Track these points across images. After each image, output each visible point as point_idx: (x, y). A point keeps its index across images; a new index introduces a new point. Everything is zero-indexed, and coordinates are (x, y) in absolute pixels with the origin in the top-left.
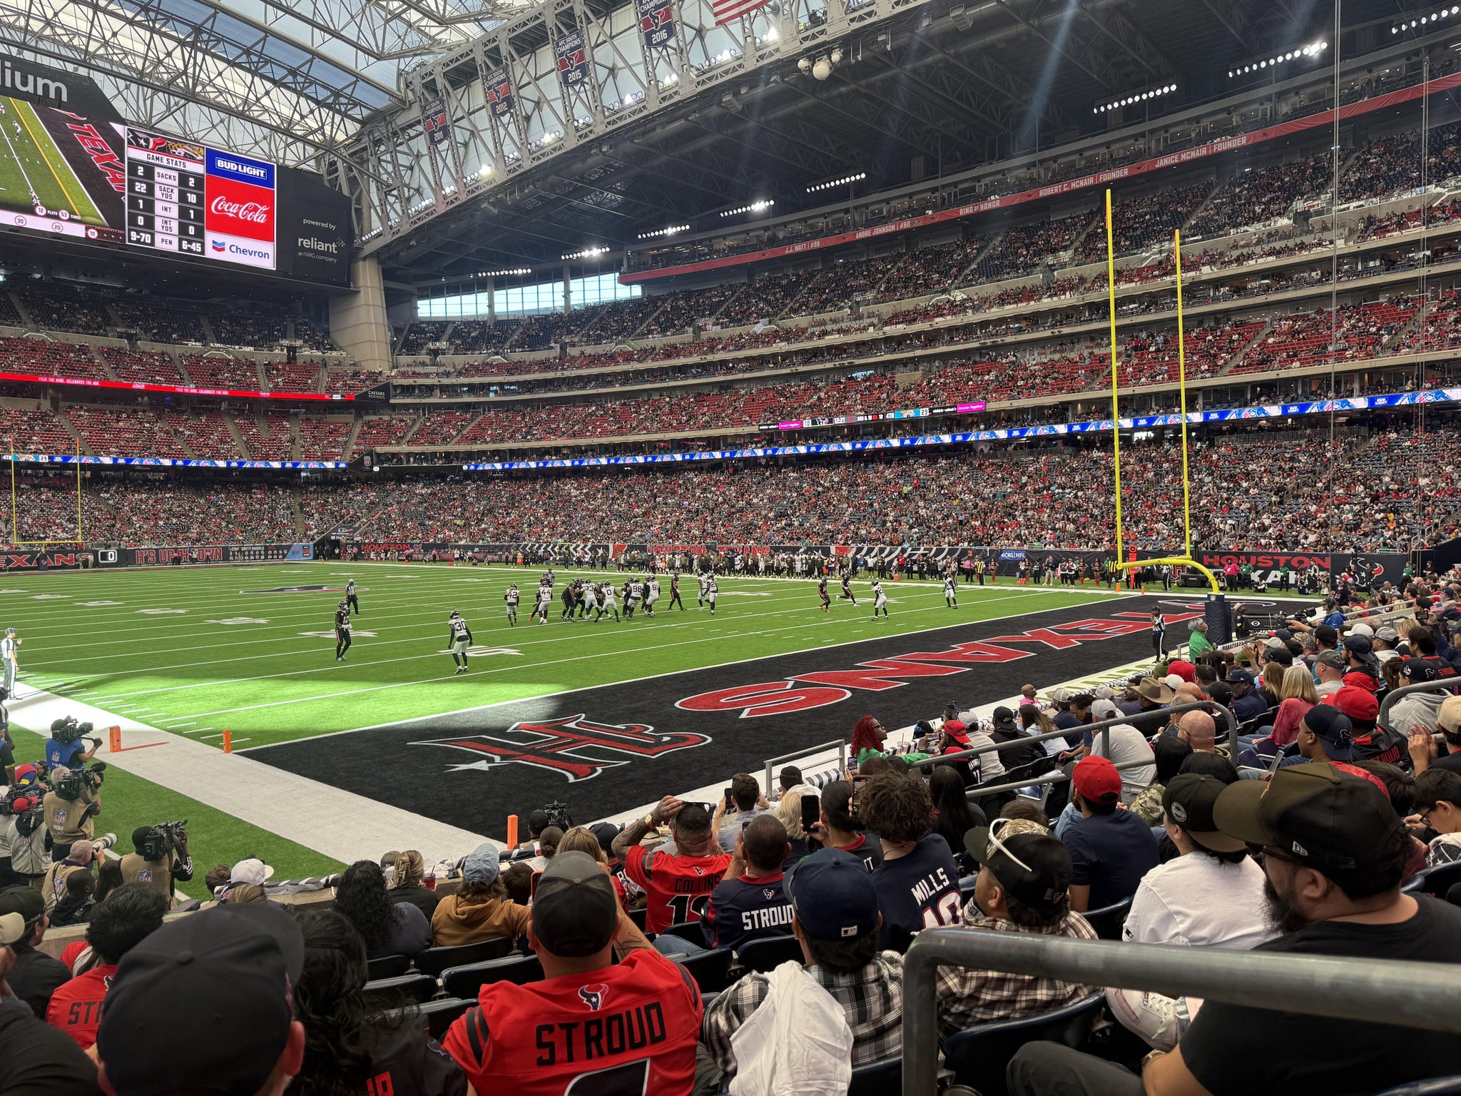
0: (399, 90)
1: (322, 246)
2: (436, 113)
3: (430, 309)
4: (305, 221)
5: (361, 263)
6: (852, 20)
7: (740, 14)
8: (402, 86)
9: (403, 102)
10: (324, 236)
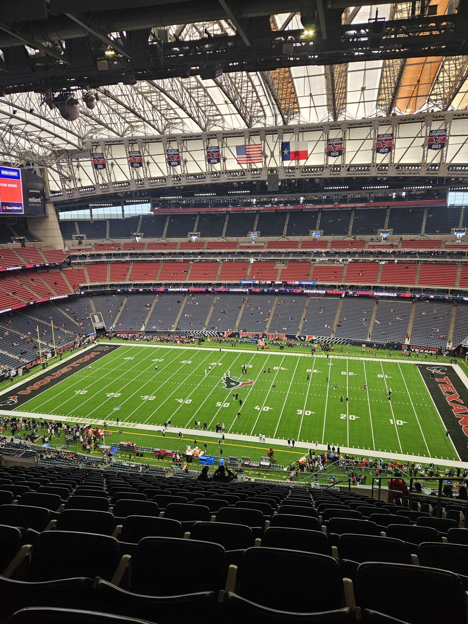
0: (79, 145)
1: (36, 200)
2: (99, 158)
3: (65, 215)
4: (30, 191)
5: (48, 204)
8: (81, 143)
9: (81, 150)
10: (36, 196)
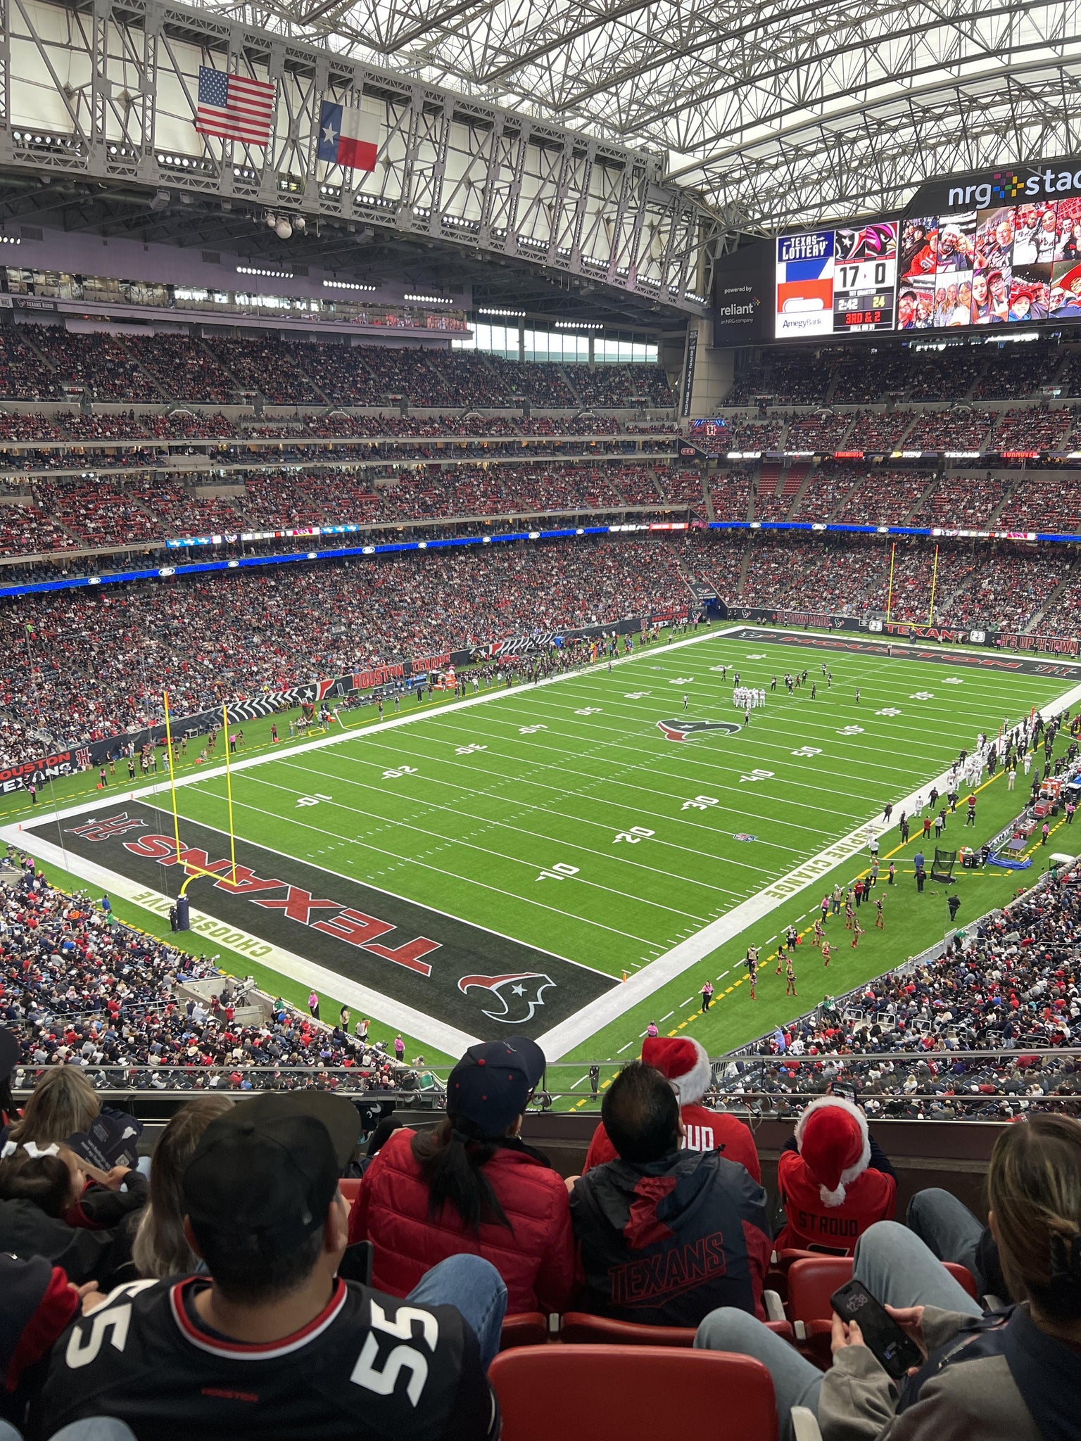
6: (322, 205)
7: (225, 136)
